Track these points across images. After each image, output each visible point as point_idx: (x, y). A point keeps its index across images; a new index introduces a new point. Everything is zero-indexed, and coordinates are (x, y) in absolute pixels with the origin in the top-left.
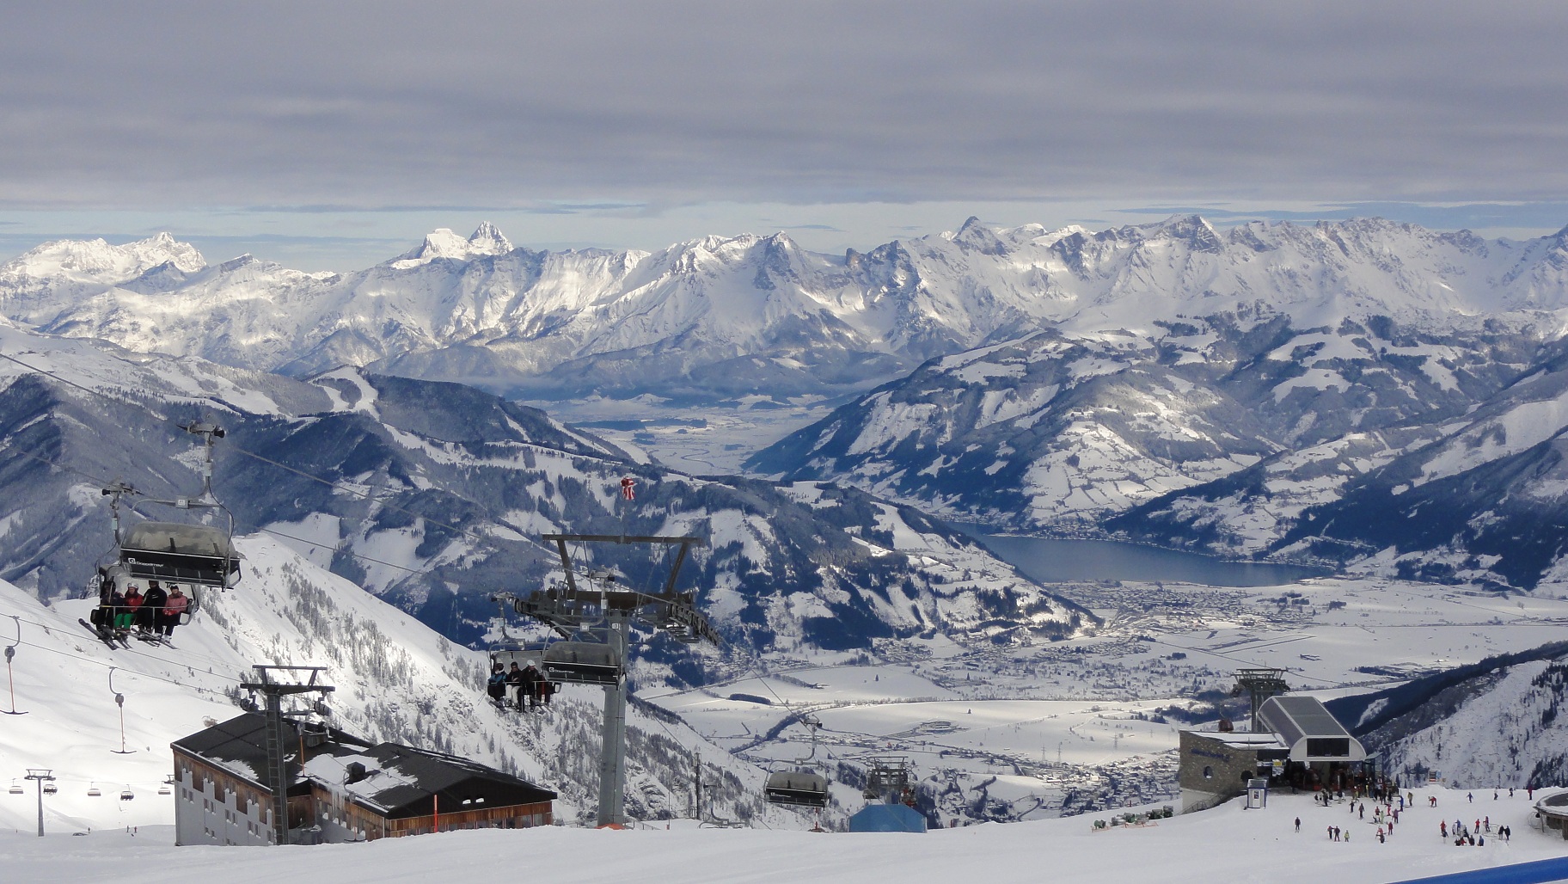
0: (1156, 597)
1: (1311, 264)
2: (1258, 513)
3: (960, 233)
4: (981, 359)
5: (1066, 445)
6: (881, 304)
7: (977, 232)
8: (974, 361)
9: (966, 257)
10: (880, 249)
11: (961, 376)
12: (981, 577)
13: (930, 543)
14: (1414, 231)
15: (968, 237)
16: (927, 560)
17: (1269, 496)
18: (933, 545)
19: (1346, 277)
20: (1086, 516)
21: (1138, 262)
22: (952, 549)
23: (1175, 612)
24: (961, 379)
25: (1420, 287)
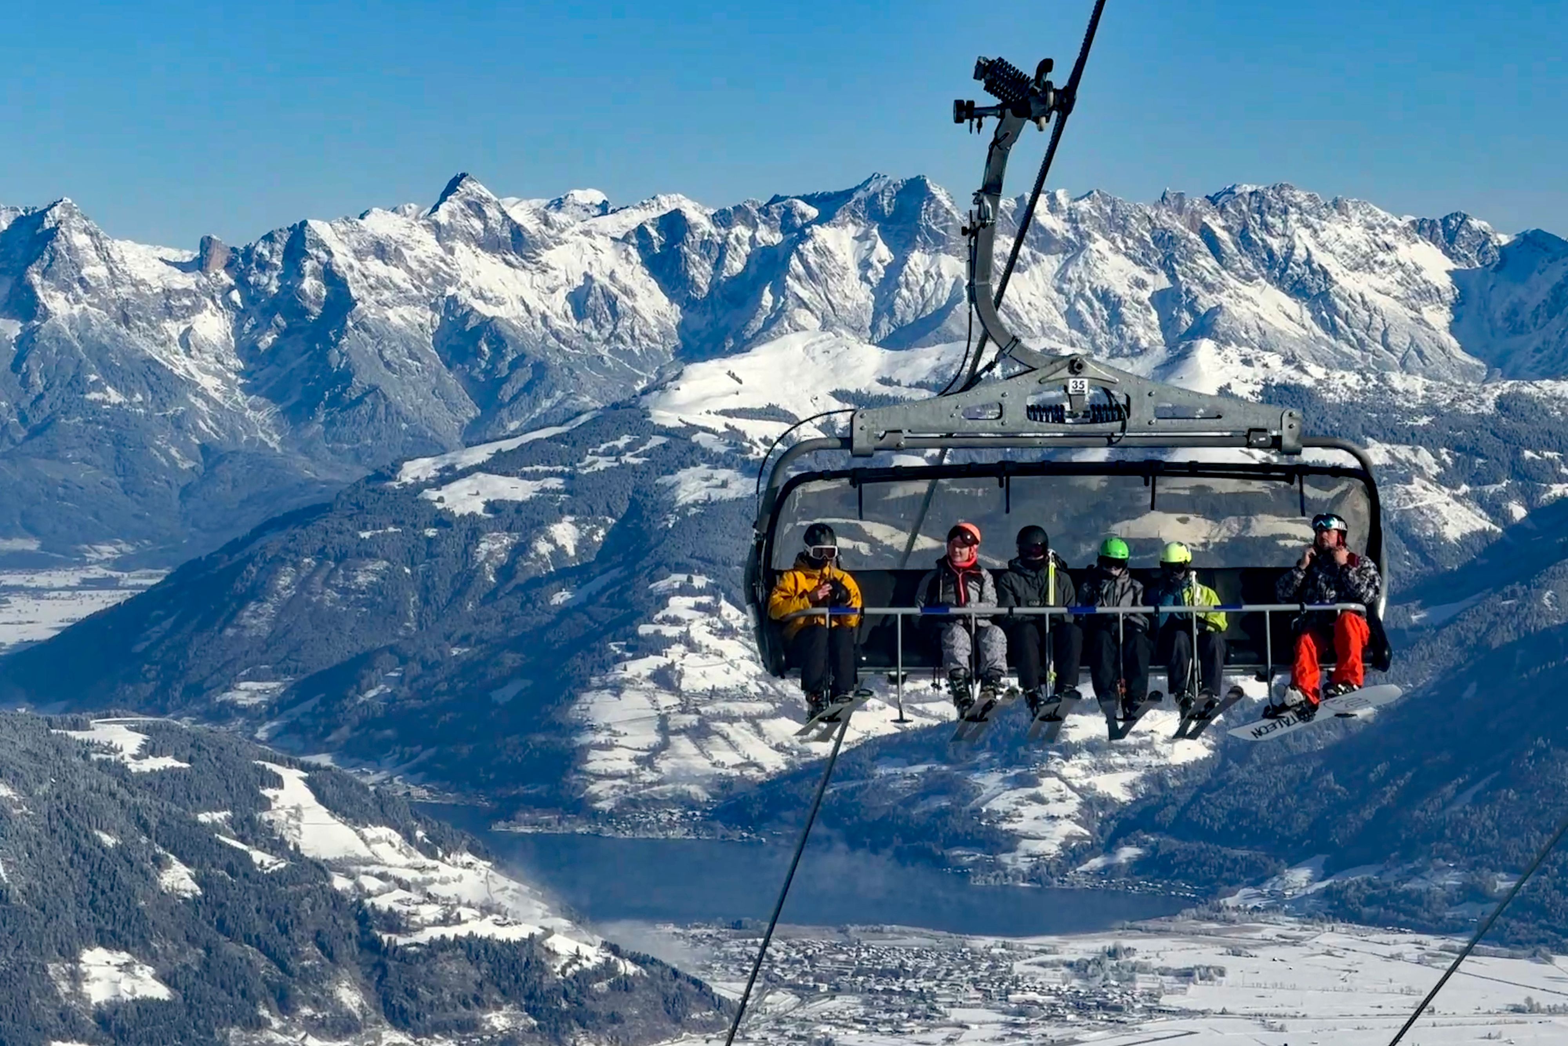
0: (842, 957)
1: (1149, 278)
2: (1048, 786)
3: (436, 208)
4: (481, 468)
5: (657, 645)
6: (274, 350)
7: (469, 204)
8: (467, 472)
9: (448, 258)
10: (269, 238)
11: (441, 500)
12: (483, 917)
13: (374, 847)
14: (1356, 217)
15: (452, 214)
16: (371, 884)
17: (1069, 751)
18: (384, 851)
19: (1220, 306)
20: (695, 790)
21: (800, 269)
22: (421, 859)
23: (879, 988)
24: (439, 506)
25: (1368, 328)
